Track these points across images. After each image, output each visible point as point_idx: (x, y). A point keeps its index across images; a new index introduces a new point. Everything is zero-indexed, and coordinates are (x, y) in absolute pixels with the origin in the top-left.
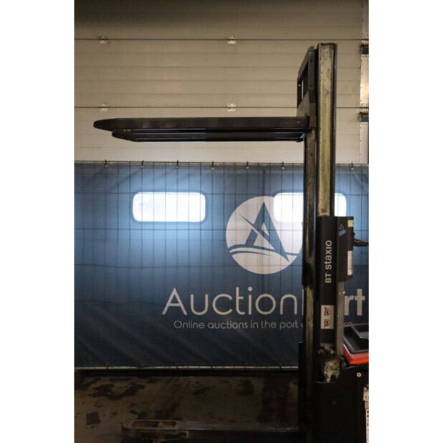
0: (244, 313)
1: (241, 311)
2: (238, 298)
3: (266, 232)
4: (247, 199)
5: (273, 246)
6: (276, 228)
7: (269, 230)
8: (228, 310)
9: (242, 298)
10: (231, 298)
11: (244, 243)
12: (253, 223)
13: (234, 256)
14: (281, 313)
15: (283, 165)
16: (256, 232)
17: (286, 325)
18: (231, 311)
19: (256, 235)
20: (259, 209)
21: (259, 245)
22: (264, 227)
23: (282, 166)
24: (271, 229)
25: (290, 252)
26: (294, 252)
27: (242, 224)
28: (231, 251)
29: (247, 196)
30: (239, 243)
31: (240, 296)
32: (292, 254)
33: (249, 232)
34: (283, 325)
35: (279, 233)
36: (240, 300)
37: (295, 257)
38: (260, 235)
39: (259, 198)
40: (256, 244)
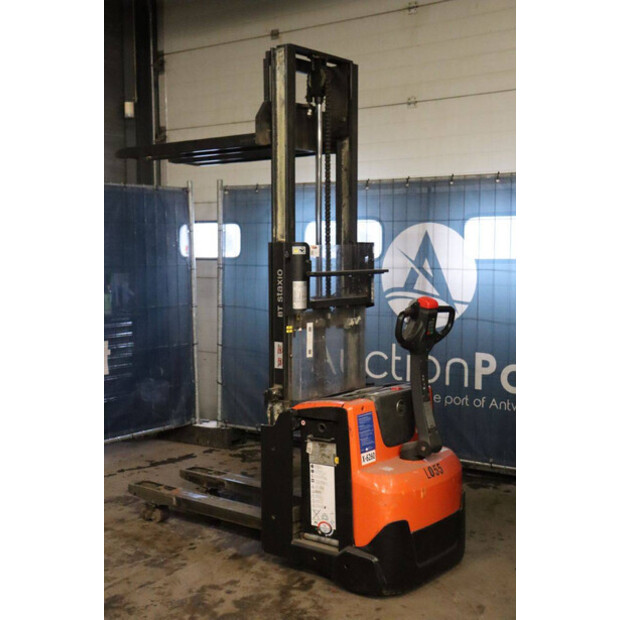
0: (400, 379)
1: (398, 375)
2: (395, 358)
3: (430, 271)
4: (406, 227)
5: (438, 291)
6: (442, 267)
7: (433, 269)
8: (382, 373)
9: (399, 358)
10: (386, 357)
11: (402, 285)
12: (413, 259)
13: (390, 303)
14: (447, 383)
15: (452, 178)
16: (417, 271)
17: (453, 400)
18: (385, 374)
19: (418, 275)
20: (421, 240)
21: (420, 289)
22: (427, 265)
23: (451, 180)
24: (436, 268)
25: (460, 300)
26: (464, 300)
27: (400, 261)
28: (388, 296)
29: (406, 223)
30: (396, 286)
31: (397, 355)
32: (462, 303)
33: (409, 271)
34: (449, 400)
35: (444, 272)
36: (397, 361)
37: (465, 307)
38: (421, 276)
39: (421, 225)
40: (416, 287)
